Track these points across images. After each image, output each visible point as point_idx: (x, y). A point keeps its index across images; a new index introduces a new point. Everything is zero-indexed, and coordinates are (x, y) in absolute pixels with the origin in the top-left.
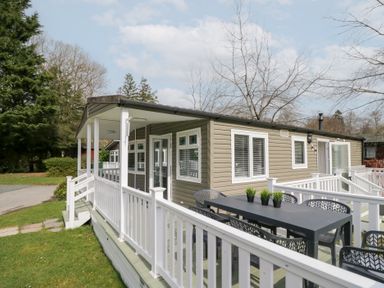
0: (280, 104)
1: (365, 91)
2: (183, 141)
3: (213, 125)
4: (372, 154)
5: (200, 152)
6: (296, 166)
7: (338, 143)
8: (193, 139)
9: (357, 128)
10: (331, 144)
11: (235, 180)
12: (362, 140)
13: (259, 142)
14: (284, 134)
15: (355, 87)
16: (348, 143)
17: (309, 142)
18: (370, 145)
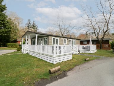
2: (45, 39)
6: (64, 44)
7: (73, 40)
8: (46, 39)
12: (80, 40)
13: (57, 40)
14: (62, 38)
16: (75, 40)
17: (67, 40)
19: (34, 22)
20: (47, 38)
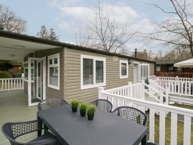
0: (119, 45)
1: (157, 39)
3: (67, 52)
4: (158, 69)
5: (59, 69)
6: (122, 77)
7: (144, 64)
8: (56, 61)
9: (152, 57)
10: (140, 64)
11: (83, 87)
12: (155, 63)
14: (115, 59)
15: (152, 37)
16: (149, 65)
17: (129, 64)
18: (158, 65)
19: (53, 30)
20: (58, 56)
